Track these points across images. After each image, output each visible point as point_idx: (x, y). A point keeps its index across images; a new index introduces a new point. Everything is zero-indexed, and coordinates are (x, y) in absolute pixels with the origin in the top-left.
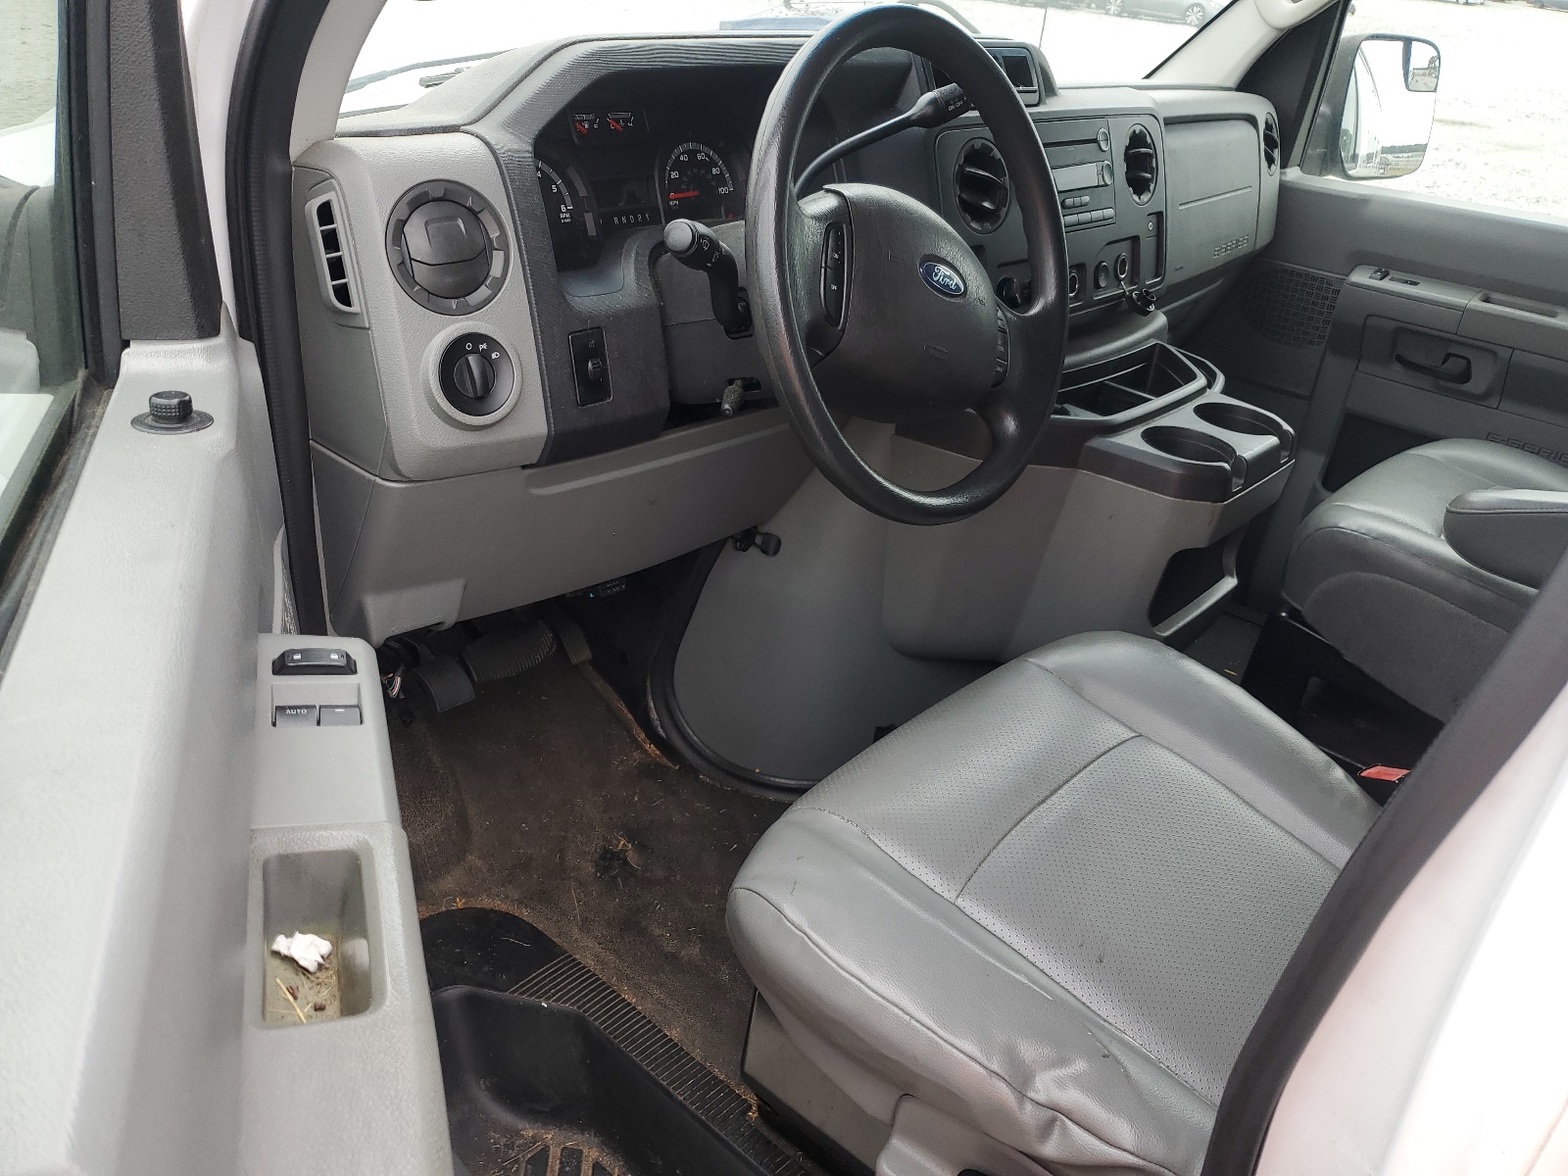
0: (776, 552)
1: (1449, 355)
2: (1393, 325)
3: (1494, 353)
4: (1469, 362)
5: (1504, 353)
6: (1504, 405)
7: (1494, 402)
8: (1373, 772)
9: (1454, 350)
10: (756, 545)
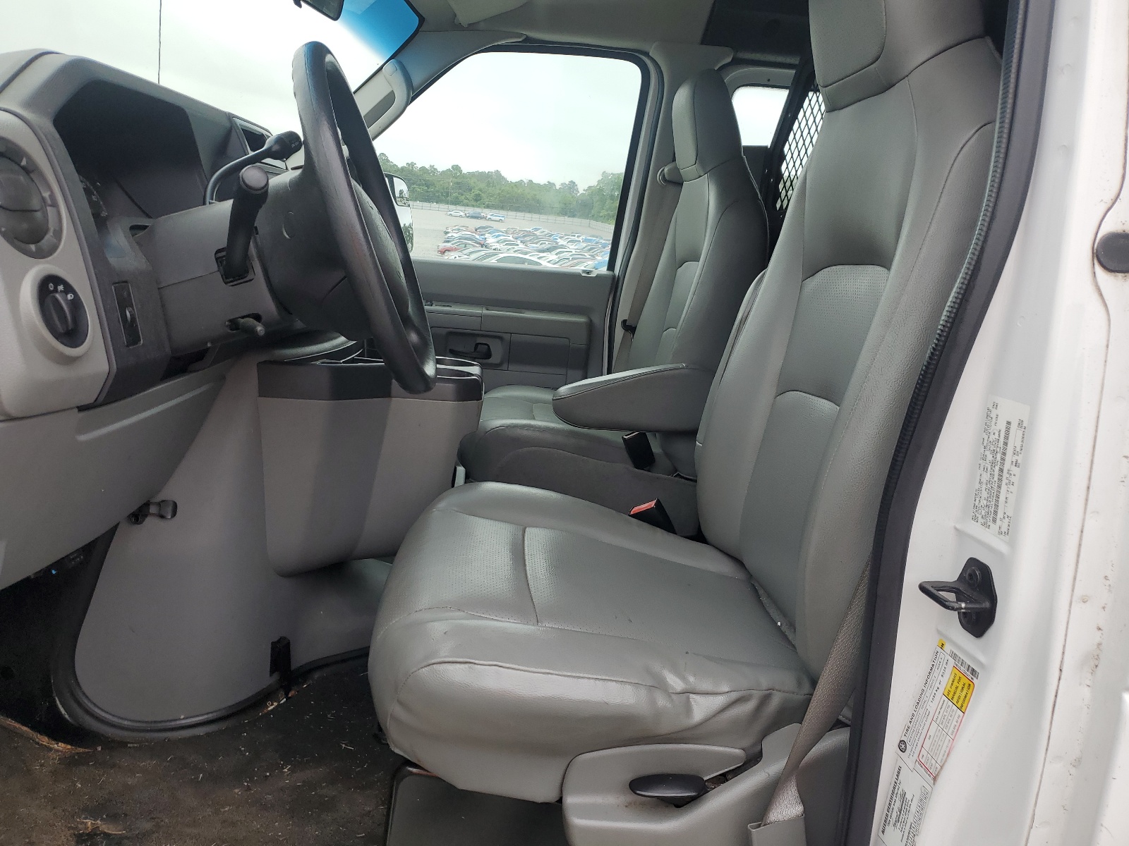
0: (174, 514)
1: (477, 345)
2: (444, 331)
3: (500, 338)
4: (489, 347)
5: (507, 337)
6: (511, 367)
7: (505, 367)
8: (636, 509)
9: (480, 340)
10: (153, 514)
